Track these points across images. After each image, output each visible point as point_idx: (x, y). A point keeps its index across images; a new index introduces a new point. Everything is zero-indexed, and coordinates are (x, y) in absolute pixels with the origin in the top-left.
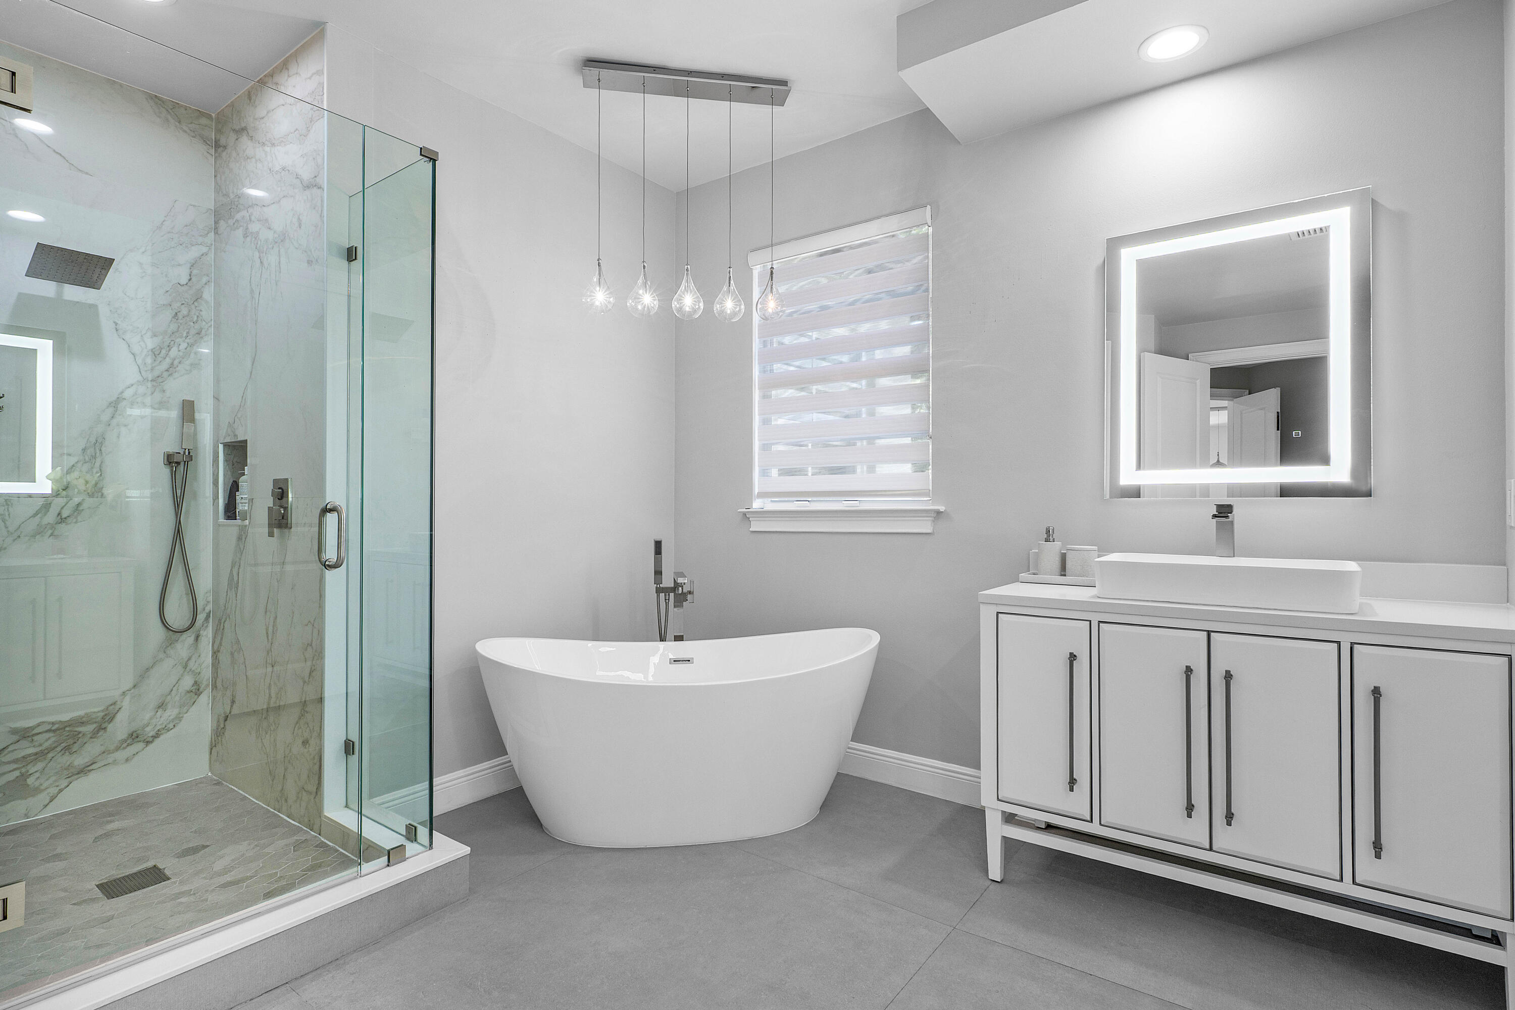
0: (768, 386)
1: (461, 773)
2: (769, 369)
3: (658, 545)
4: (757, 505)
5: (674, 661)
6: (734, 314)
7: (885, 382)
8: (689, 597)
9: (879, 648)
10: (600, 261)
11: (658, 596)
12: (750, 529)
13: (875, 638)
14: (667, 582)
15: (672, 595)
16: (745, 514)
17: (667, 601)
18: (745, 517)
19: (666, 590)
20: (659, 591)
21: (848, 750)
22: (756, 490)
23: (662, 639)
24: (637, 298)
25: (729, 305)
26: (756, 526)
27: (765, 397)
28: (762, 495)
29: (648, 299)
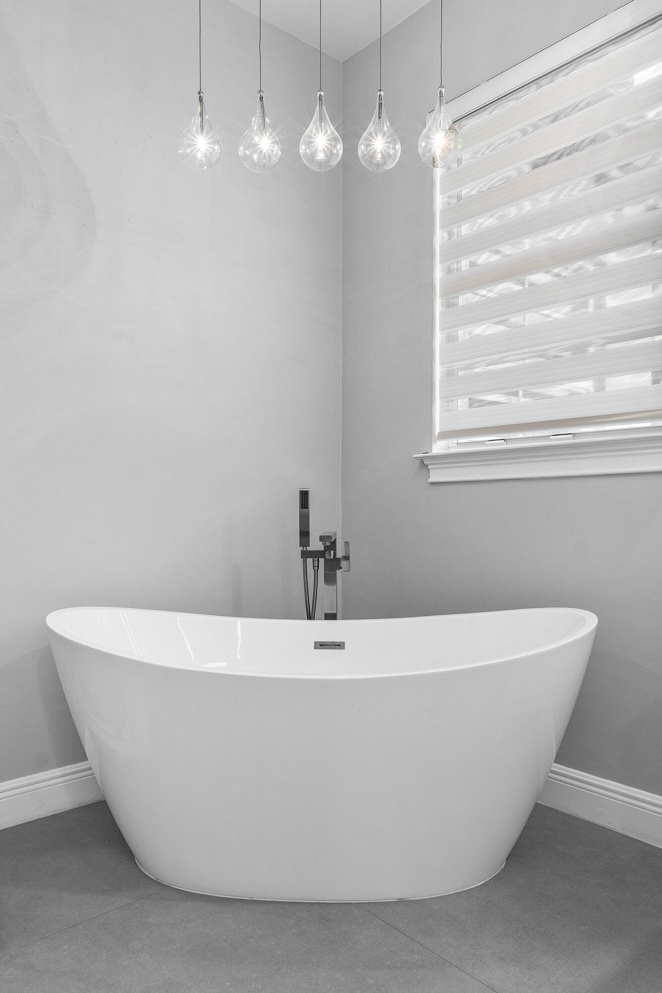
0: (453, 290)
1: (57, 772)
2: (456, 267)
3: (304, 496)
4: (439, 448)
5: (321, 645)
6: (386, 157)
7: (613, 258)
8: (344, 564)
9: (596, 633)
10: (202, 94)
11: (305, 563)
12: (430, 480)
13: (590, 622)
14: (316, 545)
15: (322, 560)
16: (422, 460)
17: (316, 568)
18: (423, 465)
19: (316, 555)
20: (305, 555)
21: (550, 774)
22: (437, 429)
23: (310, 617)
24: (253, 146)
25: (379, 144)
26: (437, 475)
27: (449, 305)
28: (444, 435)
29: (266, 143)
